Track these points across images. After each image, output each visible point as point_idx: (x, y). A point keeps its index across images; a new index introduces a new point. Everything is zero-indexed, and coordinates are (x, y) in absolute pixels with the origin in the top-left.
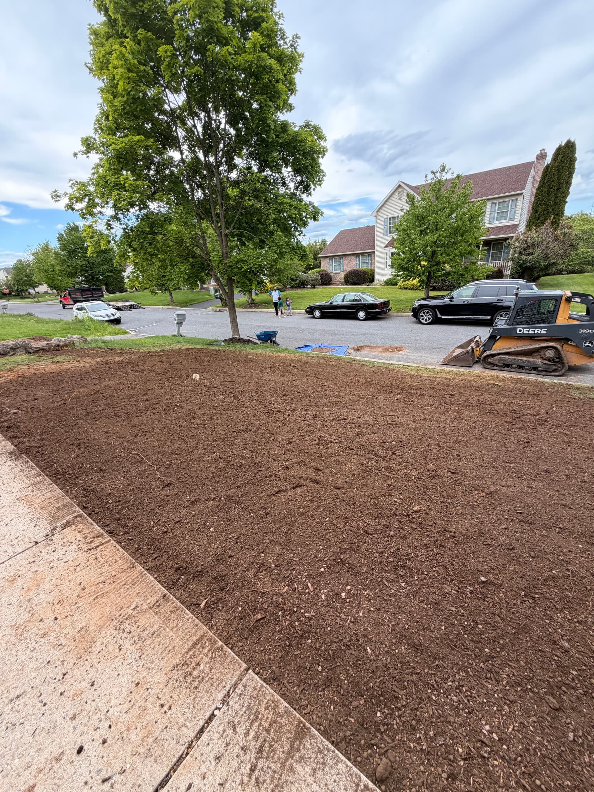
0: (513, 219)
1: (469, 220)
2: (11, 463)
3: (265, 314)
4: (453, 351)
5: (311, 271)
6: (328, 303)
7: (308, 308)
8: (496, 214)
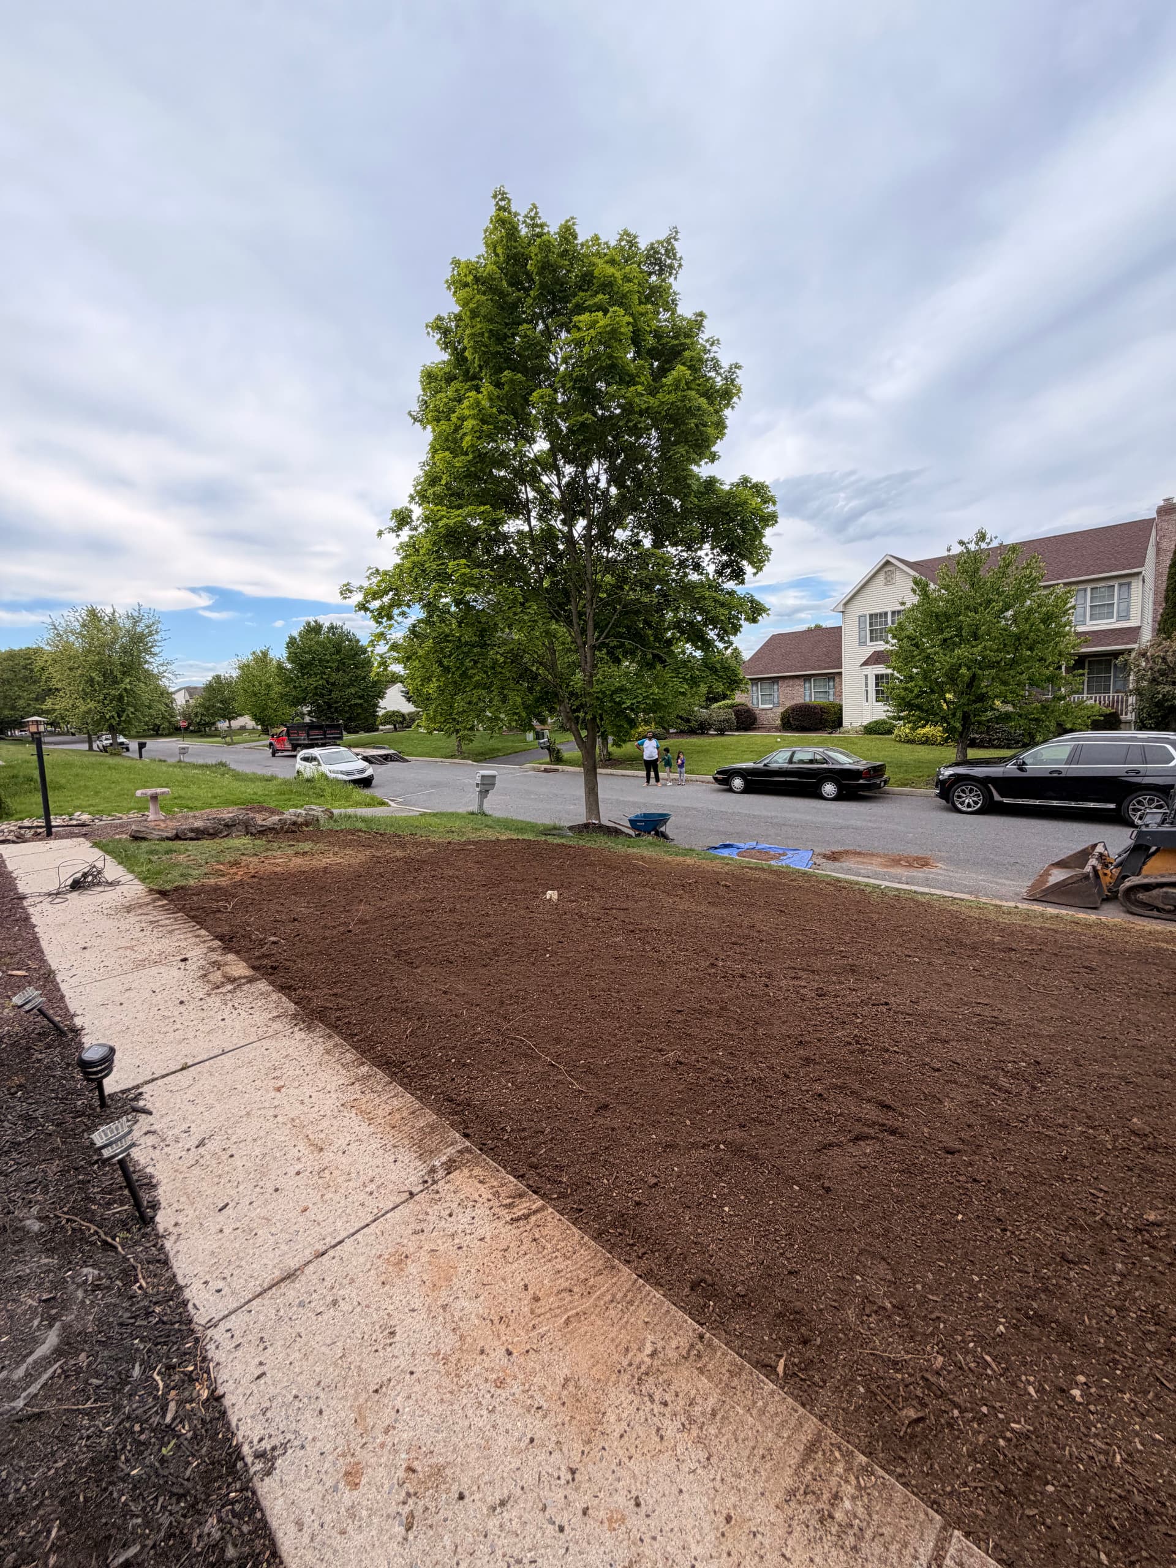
0: (1127, 617)
1: (1043, 621)
2: (303, 1035)
3: (632, 780)
4: (1047, 873)
5: (716, 705)
6: (761, 765)
7: (718, 773)
8: (1088, 609)
